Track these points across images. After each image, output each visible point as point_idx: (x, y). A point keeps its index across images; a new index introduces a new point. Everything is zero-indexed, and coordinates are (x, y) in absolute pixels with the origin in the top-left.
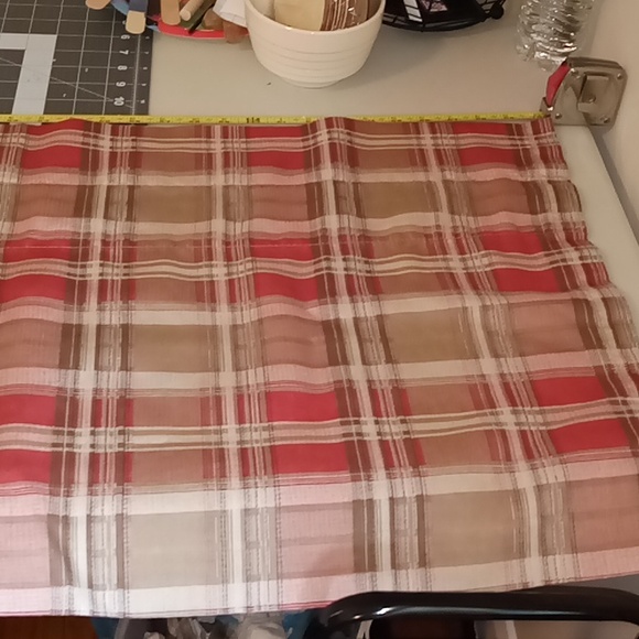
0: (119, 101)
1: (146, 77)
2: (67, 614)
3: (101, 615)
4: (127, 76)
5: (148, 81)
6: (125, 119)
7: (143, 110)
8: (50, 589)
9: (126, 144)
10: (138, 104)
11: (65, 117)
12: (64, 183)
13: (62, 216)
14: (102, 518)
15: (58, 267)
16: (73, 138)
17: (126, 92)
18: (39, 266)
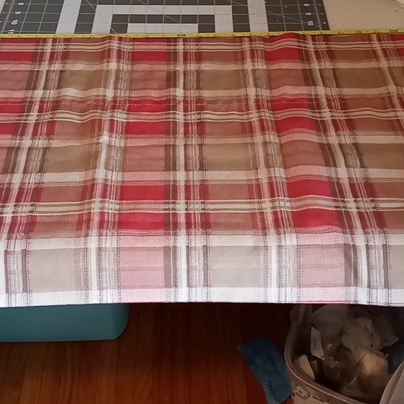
0: (311, 23)
1: (322, 9)
2: (354, 303)
3: (374, 304)
4: (310, 9)
5: (324, 11)
6: (317, 32)
7: (327, 27)
8: (344, 288)
9: (322, 46)
10: (323, 25)
11: (282, 33)
12: (293, 68)
13: (300, 86)
14: (375, 247)
15: (306, 113)
16: (292, 43)
17: (313, 18)
18: (296, 112)
